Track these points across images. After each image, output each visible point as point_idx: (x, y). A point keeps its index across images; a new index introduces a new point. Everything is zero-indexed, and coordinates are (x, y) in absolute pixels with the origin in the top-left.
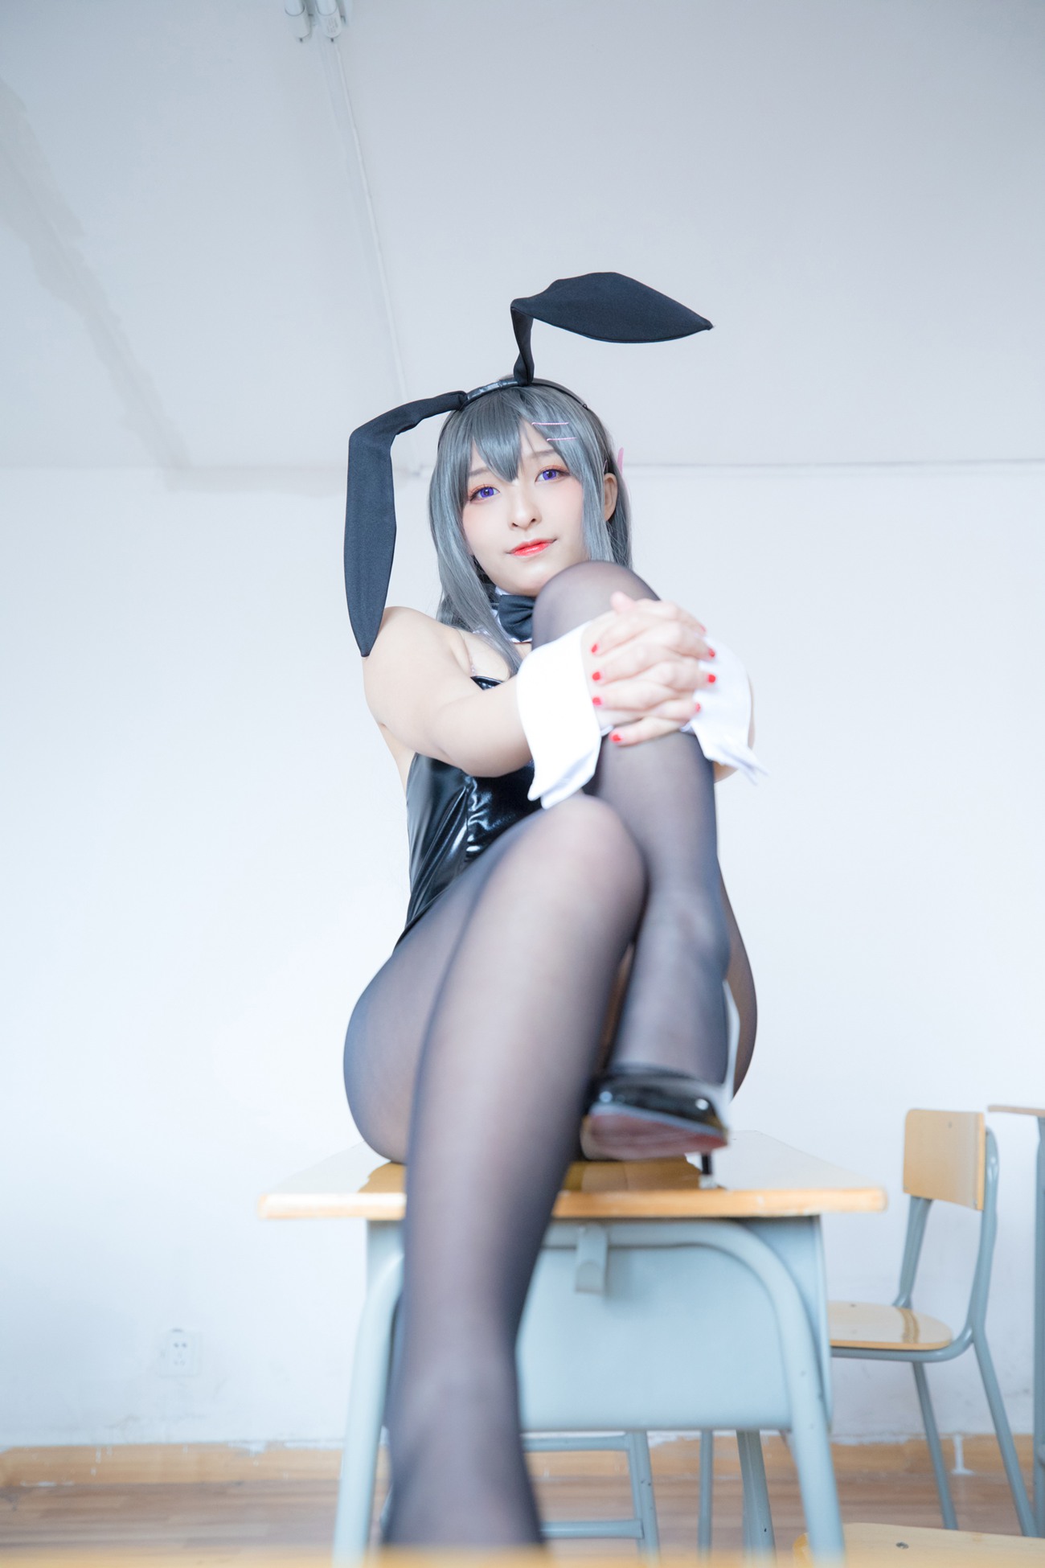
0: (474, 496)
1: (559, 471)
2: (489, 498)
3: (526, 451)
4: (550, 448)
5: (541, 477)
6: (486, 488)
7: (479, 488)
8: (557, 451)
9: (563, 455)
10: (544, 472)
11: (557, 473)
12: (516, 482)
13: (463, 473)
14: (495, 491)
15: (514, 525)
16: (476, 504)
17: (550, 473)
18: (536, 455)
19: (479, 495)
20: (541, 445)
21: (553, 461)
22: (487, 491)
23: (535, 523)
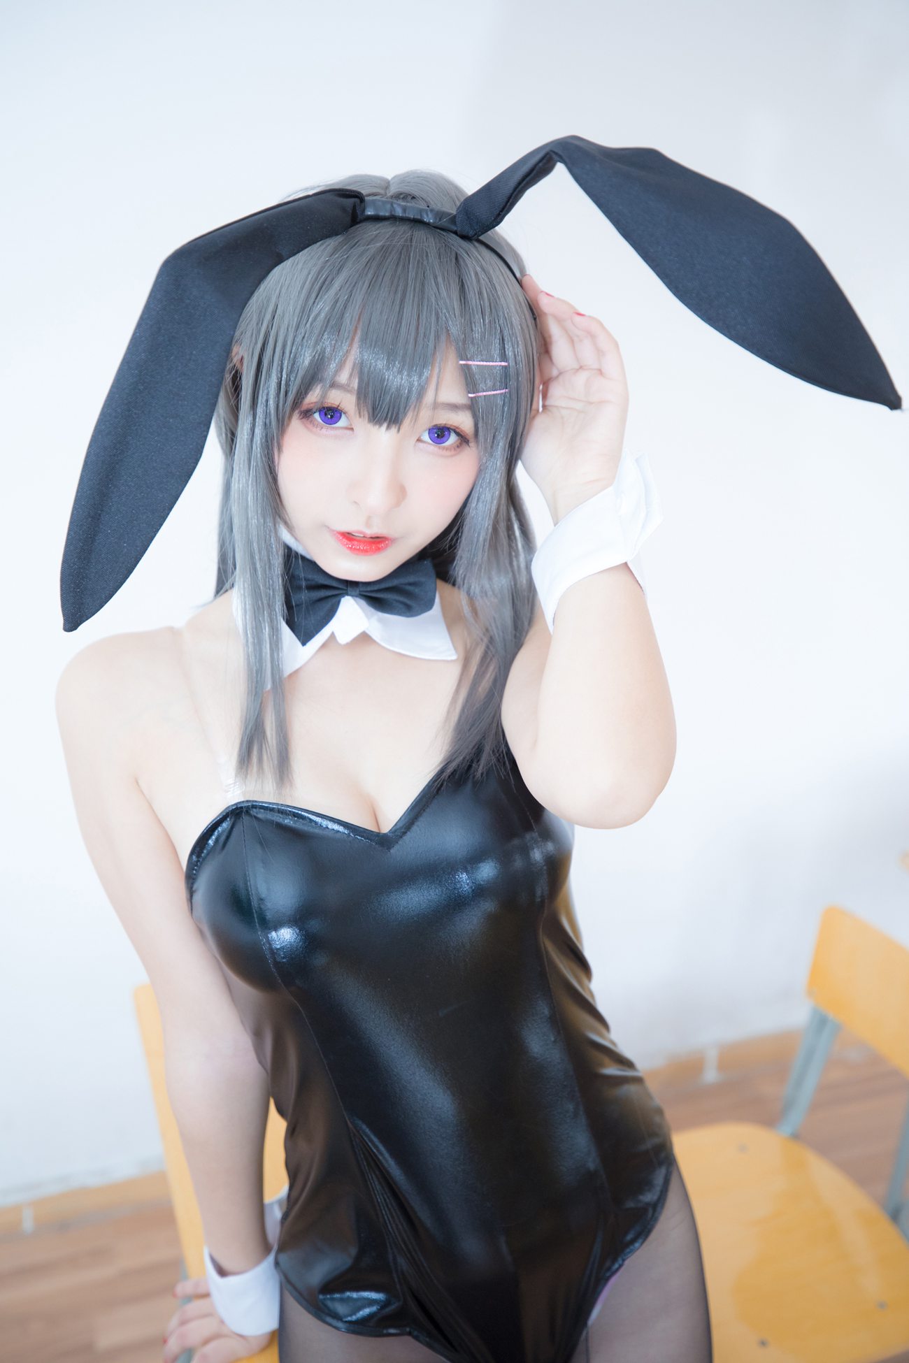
0: (307, 414)
3: (429, 397)
4: (465, 402)
8: (472, 407)
11: (452, 439)
13: (313, 376)
14: (342, 422)
17: (440, 433)
18: (436, 406)
19: (320, 418)
21: (464, 421)
22: (331, 414)
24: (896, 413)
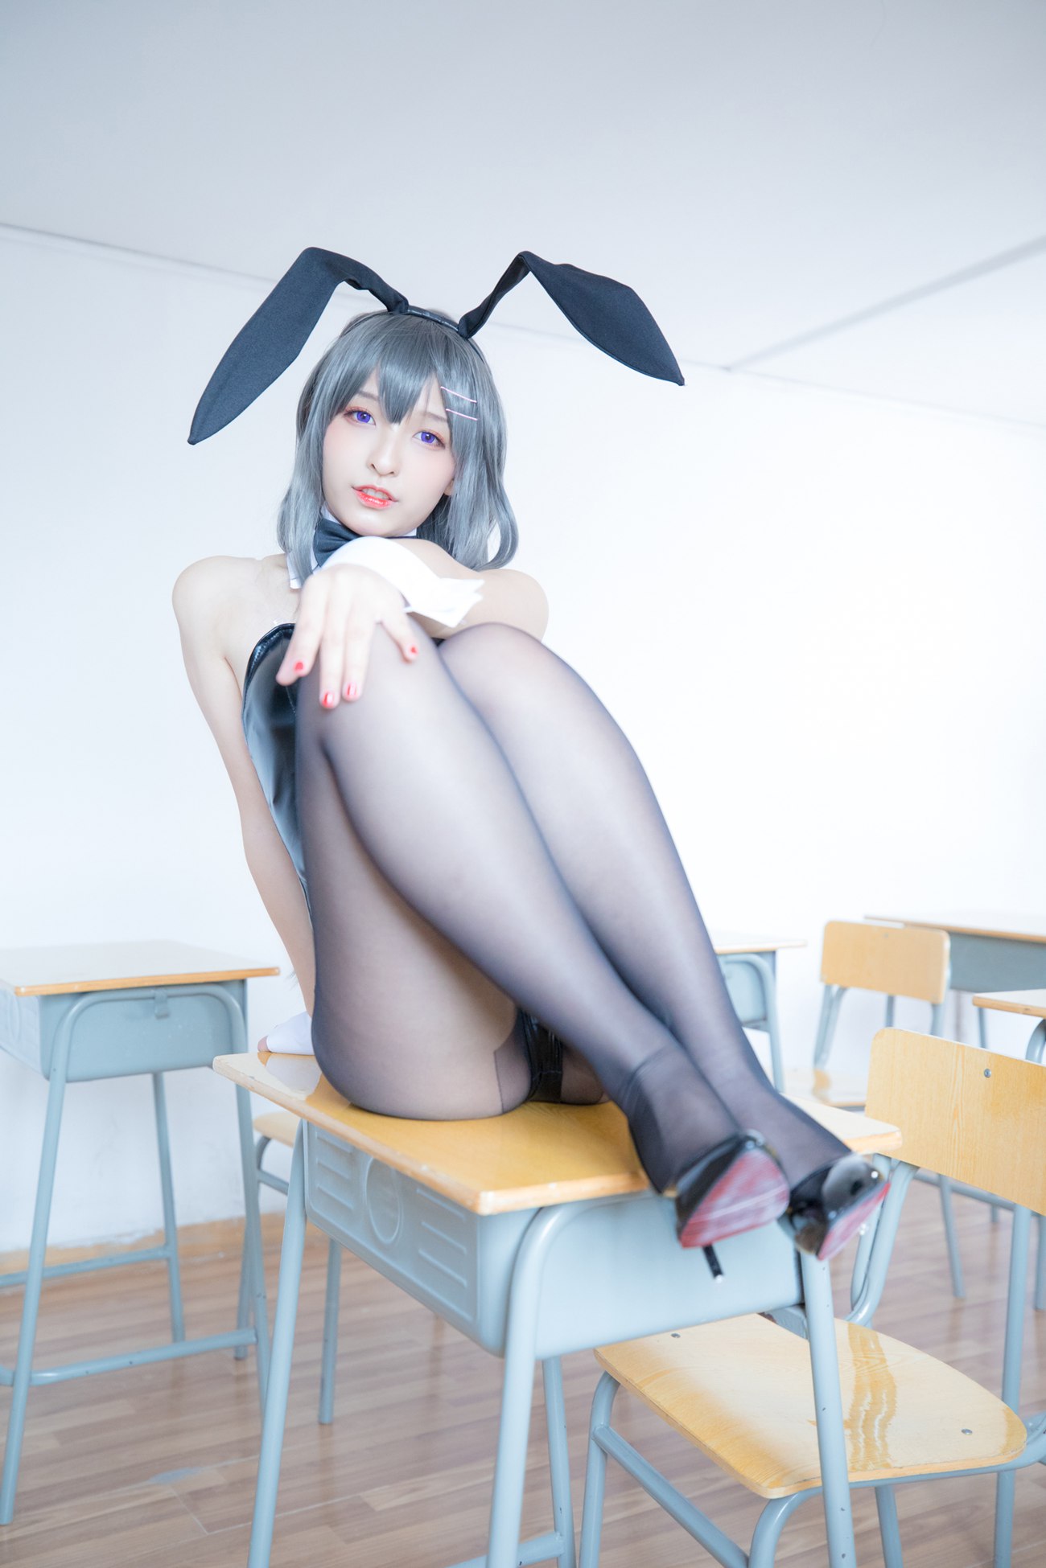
0: (350, 413)
1: (437, 439)
2: (363, 424)
3: (420, 404)
4: (444, 416)
5: (420, 435)
6: (366, 413)
7: (361, 409)
8: (449, 421)
9: (453, 431)
11: (435, 441)
12: (396, 427)
13: (351, 385)
14: (371, 421)
15: (373, 465)
16: (348, 421)
17: (429, 437)
18: (425, 414)
19: (355, 416)
20: (436, 408)
21: (441, 429)
22: (364, 416)
23: (391, 475)
24: (682, 387)
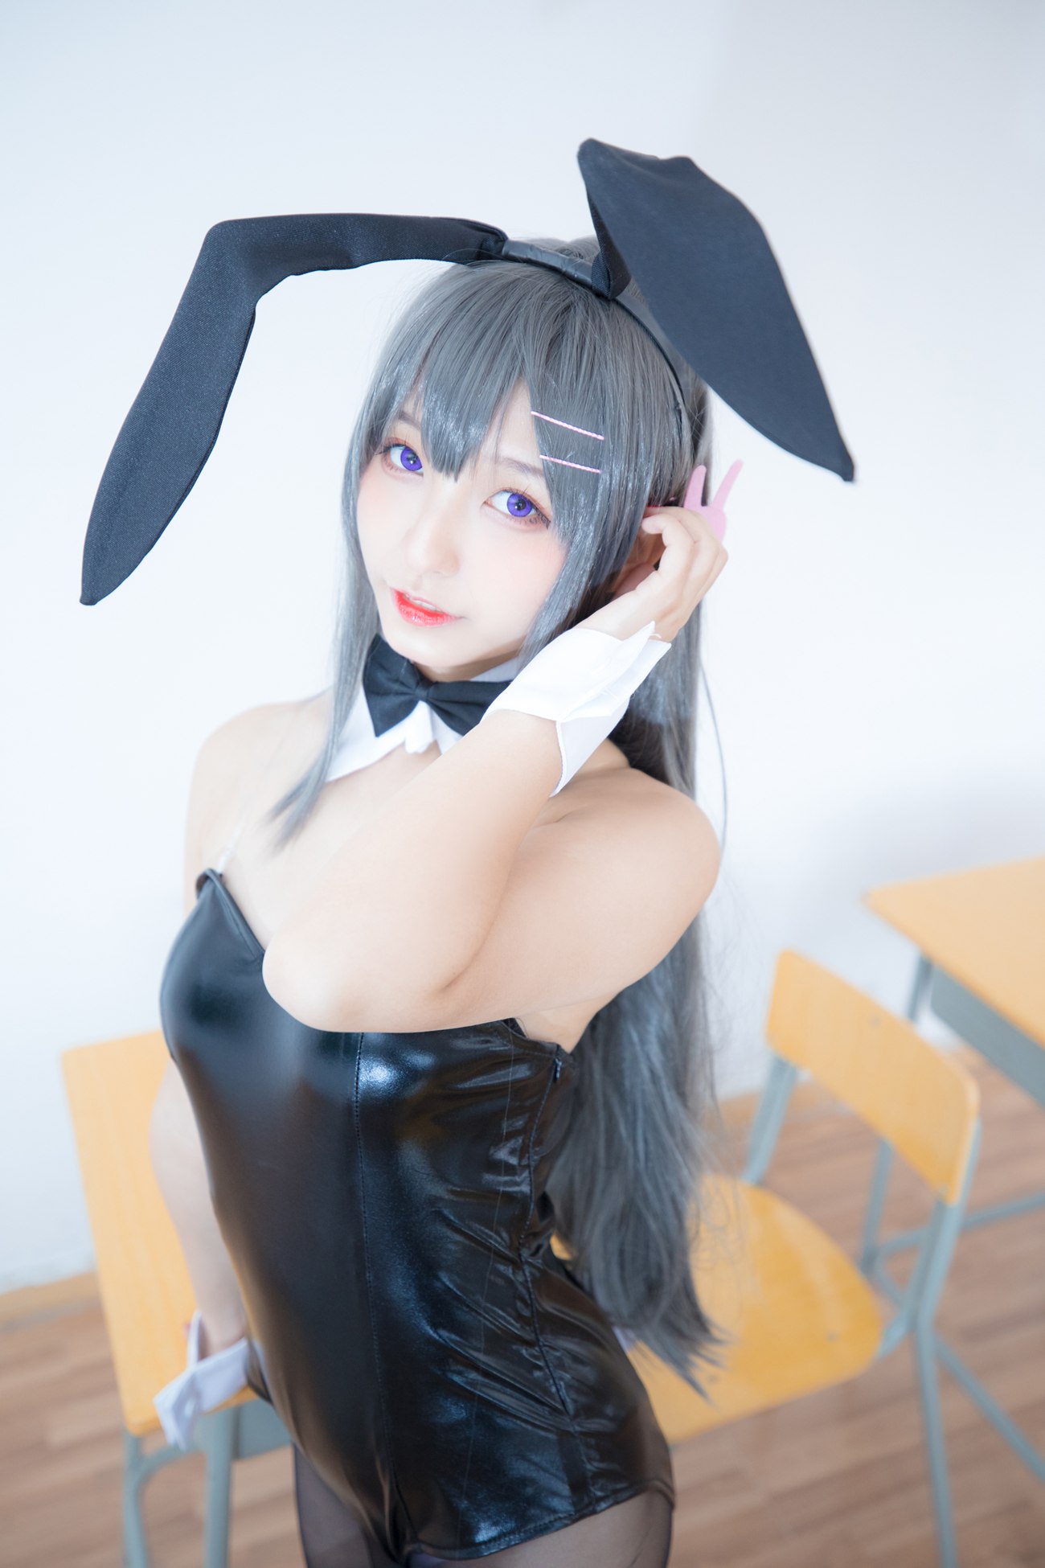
1: (536, 509)
8: (547, 476)
10: (514, 495)
12: (450, 483)
18: (504, 463)
